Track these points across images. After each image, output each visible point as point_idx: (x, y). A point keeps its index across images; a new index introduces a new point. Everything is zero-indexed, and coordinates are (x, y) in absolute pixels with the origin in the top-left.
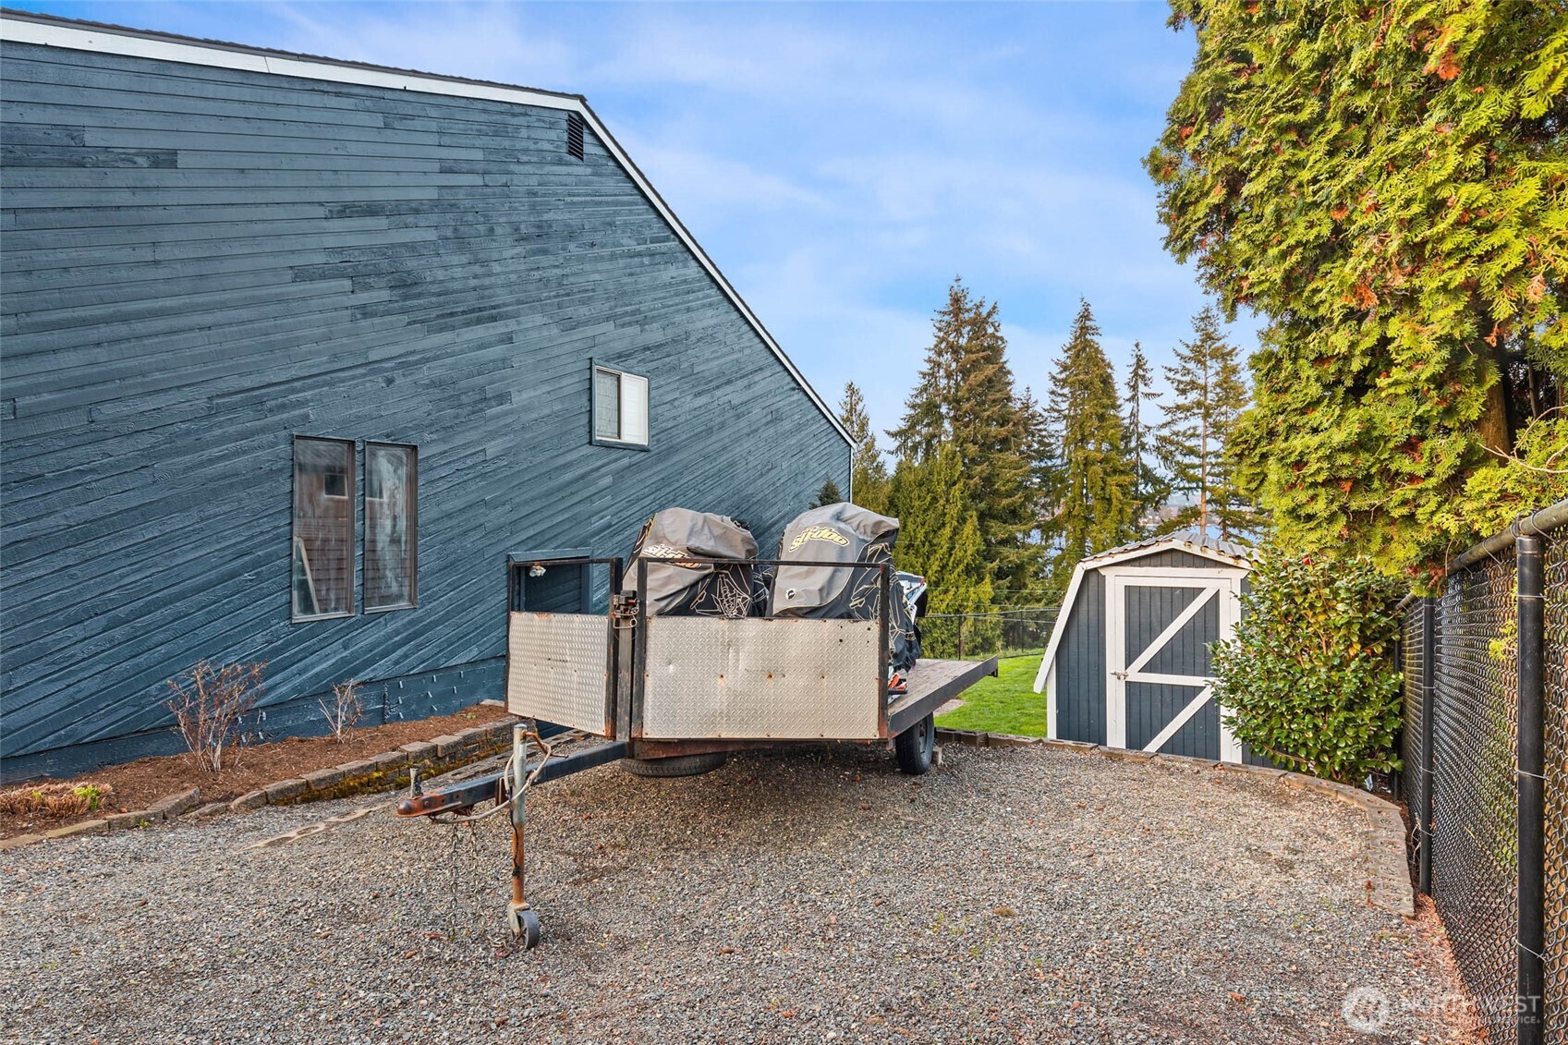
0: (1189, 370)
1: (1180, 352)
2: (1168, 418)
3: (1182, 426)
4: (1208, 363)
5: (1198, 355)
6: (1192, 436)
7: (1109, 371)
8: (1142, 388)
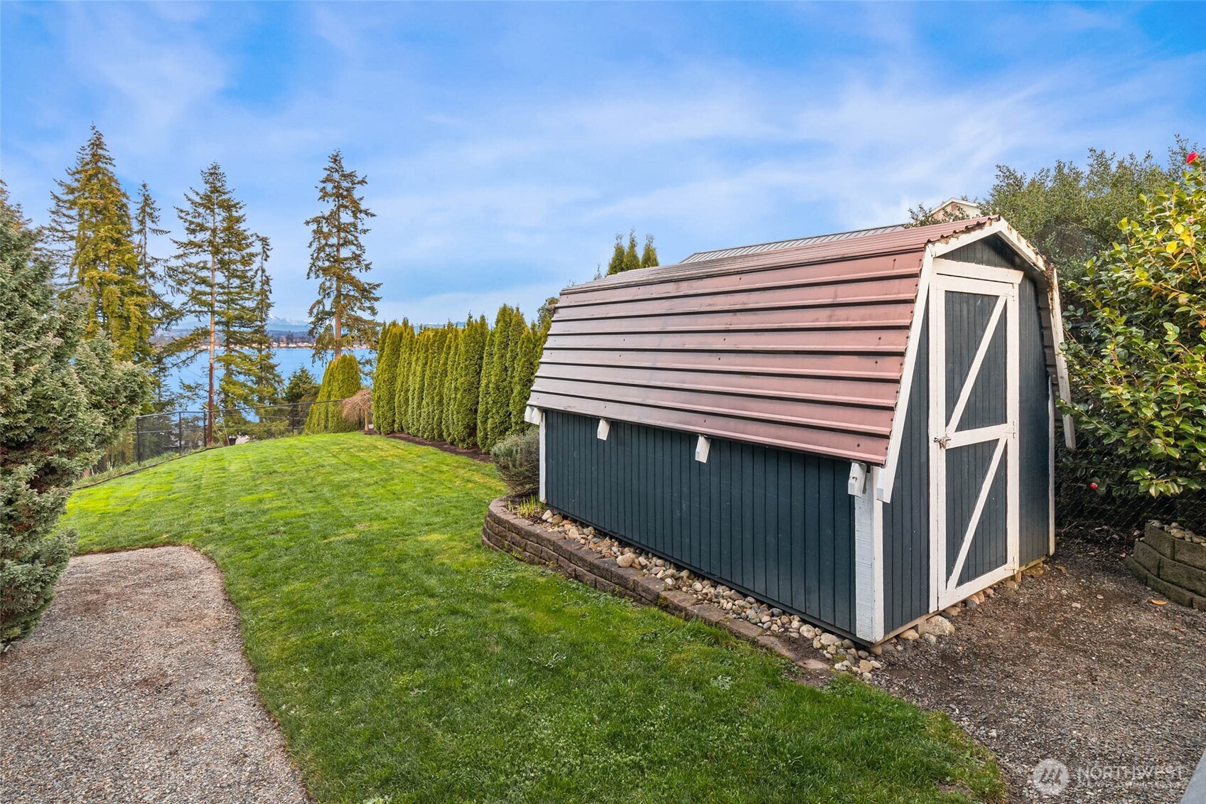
0: (199, 214)
1: (190, 197)
2: (181, 251)
3: (194, 259)
4: (217, 211)
5: (208, 203)
6: (203, 268)
7: (125, 200)
8: (149, 223)
